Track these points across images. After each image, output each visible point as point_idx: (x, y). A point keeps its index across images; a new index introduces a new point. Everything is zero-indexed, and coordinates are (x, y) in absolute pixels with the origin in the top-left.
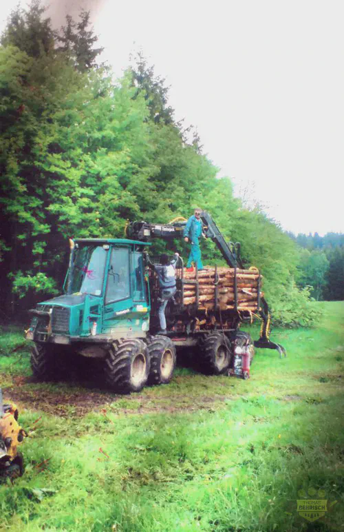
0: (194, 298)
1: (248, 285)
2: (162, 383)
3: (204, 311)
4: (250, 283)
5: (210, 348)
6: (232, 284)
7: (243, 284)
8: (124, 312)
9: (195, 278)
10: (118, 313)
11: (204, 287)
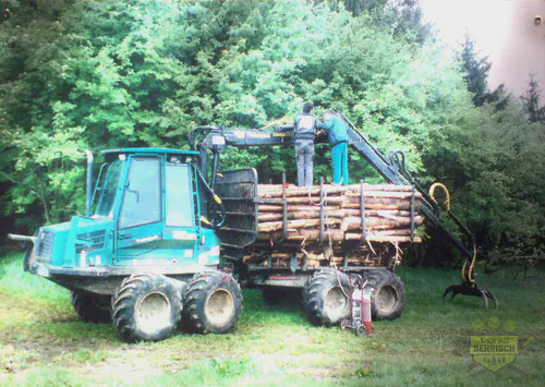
0: (280, 223)
1: (391, 206)
2: (209, 332)
3: (301, 241)
4: (393, 203)
5: (314, 290)
6: (357, 205)
7: (380, 205)
8: (150, 239)
9: (281, 196)
10: (139, 241)
11: (299, 208)
